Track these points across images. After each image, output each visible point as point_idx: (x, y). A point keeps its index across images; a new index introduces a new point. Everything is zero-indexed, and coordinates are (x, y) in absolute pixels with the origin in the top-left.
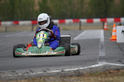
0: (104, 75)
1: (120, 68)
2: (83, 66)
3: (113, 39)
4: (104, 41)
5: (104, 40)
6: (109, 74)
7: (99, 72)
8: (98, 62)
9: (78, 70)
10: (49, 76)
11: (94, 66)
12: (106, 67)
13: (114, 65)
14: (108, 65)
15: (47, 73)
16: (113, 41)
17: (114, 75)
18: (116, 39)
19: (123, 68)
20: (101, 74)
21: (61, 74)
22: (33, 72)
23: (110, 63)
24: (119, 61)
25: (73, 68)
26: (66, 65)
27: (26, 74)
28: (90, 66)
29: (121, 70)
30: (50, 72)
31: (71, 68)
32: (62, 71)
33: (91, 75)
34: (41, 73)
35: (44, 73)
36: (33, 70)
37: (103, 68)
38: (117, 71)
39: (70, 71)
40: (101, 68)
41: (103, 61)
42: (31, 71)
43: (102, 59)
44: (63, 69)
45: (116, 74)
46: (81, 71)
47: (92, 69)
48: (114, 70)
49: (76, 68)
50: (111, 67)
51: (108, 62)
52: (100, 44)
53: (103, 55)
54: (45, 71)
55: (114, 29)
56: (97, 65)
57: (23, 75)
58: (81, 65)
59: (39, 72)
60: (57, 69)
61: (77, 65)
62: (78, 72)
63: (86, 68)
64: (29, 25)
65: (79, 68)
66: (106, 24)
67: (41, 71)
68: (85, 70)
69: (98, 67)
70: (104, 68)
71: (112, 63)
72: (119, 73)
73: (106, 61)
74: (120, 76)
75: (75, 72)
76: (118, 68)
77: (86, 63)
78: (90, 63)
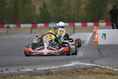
0: (70, 74)
1: (88, 67)
3: (96, 42)
5: (89, 42)
6: (76, 72)
7: (67, 71)
8: (72, 62)
9: (48, 69)
10: (20, 75)
11: (65, 66)
12: (76, 67)
13: (84, 65)
14: (78, 65)
15: (19, 71)
17: (80, 74)
18: (98, 42)
19: (91, 68)
21: (31, 72)
23: (82, 63)
24: (91, 61)
25: (46, 67)
28: (63, 65)
29: (89, 70)
31: (44, 67)
32: (35, 70)
33: (59, 73)
34: (15, 71)
38: (84, 70)
39: (42, 69)
41: (77, 61)
42: (7, 69)
43: (78, 59)
44: (37, 68)
46: (51, 70)
47: (62, 68)
48: (82, 69)
49: (48, 67)
50: (81, 66)
52: (83, 46)
53: (81, 55)
54: (18, 70)
55: (97, 32)
58: (55, 64)
59: (13, 70)
60: (31, 68)
61: (51, 65)
63: (58, 67)
65: (51, 67)
68: (55, 69)
70: (73, 67)
71: (84, 63)
72: (86, 72)
73: (79, 61)
75: (45, 71)
76: (86, 67)
77: (60, 63)
78: (65, 63)
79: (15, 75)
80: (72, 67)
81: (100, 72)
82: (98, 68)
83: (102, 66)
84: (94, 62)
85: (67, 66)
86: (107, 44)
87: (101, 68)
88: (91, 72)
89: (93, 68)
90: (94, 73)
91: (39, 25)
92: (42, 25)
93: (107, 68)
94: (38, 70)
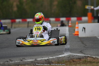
0: (68, 63)
1: (81, 57)
2: (52, 56)
3: (75, 34)
4: (68, 36)
6: (73, 62)
7: (64, 61)
8: (64, 53)
9: (48, 59)
10: (25, 64)
11: (60, 56)
12: (70, 57)
13: (77, 55)
14: (72, 55)
15: (23, 62)
16: (76, 35)
17: (77, 63)
18: (78, 34)
19: (84, 58)
20: (66, 62)
21: (34, 62)
22: (12, 61)
23: (73, 53)
24: (81, 52)
25: (44, 58)
26: (38, 55)
27: (6, 63)
28: (58, 56)
29: (82, 59)
30: (25, 61)
31: (43, 58)
32: (36, 60)
34: (19, 61)
35: (21, 61)
36: (12, 60)
37: (67, 58)
38: (79, 60)
39: (42, 60)
40: (66, 58)
41: (68, 52)
42: (10, 60)
43: (67, 50)
44: (36, 59)
45: (78, 62)
46: (51, 60)
47: (59, 58)
48: (77, 59)
49: (46, 57)
50: (75, 56)
51: (72, 53)
53: (68, 47)
54: (22, 60)
55: (77, 26)
56: (63, 55)
57: (4, 63)
58: (50, 55)
59: (17, 61)
60: (31, 58)
61: (47, 55)
62: (48, 60)
63: (54, 57)
64: (8, 23)
65: (49, 58)
66: (70, 22)
67: (18, 60)
68: (54, 59)
69: (64, 57)
70: (69, 57)
71: (75, 53)
72: (81, 62)
73: (70, 52)
74: (81, 64)
75: (46, 61)
76: (80, 57)
77: (54, 54)
78: (58, 53)
79: (21, 65)
80: (67, 57)
81: (93, 61)
82: (90, 58)
83: (92, 56)
84: (84, 53)
85: (62, 56)
86: (87, 36)
87: (93, 58)
88: (85, 61)
89: (86, 57)
90: (88, 62)
91: (18, 20)
92: (20, 20)
93: (98, 58)
94: (38, 60)
